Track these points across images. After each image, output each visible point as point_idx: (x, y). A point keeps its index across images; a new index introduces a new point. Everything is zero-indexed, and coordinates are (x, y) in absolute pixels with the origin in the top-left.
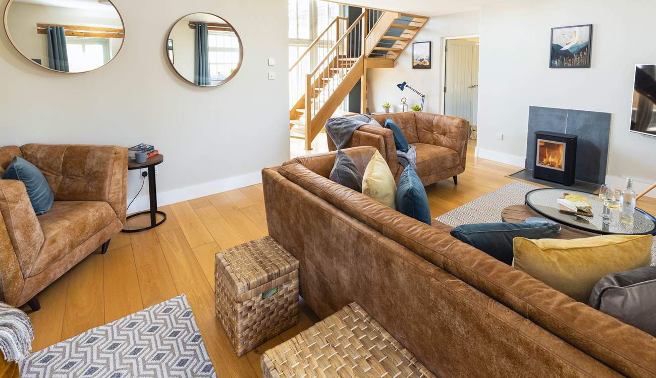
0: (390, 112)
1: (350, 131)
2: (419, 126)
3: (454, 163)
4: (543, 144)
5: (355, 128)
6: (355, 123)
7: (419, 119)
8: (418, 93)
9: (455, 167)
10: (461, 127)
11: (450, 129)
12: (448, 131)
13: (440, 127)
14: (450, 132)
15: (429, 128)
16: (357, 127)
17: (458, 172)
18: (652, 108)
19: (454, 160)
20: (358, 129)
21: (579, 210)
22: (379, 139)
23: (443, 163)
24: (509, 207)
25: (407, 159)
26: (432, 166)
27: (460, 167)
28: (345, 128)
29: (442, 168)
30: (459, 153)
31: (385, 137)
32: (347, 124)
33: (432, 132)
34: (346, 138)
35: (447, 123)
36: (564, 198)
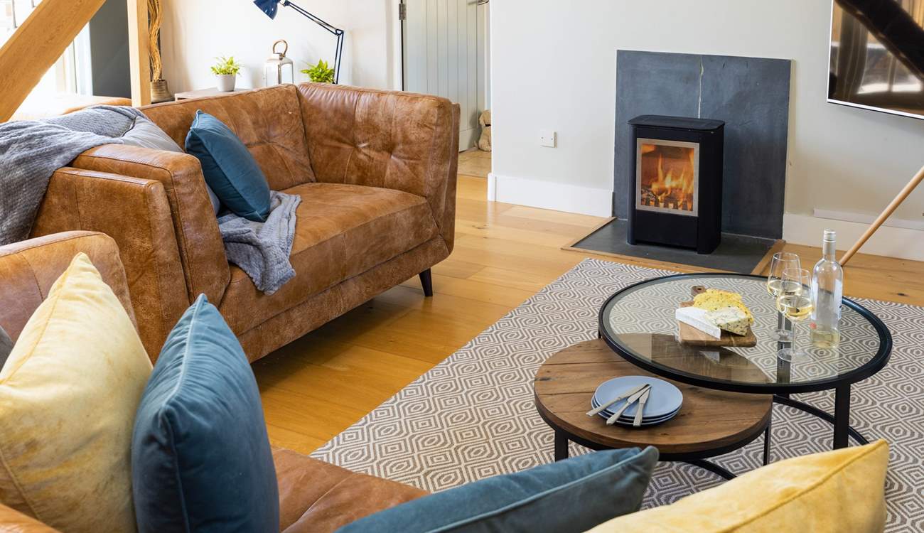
0: (237, 86)
1: (40, 173)
2: (314, 128)
3: (418, 235)
4: (650, 149)
5: (57, 161)
6: (62, 141)
7: (312, 107)
8: (324, 25)
9: (424, 245)
10: (437, 125)
11: (404, 132)
12: (400, 137)
13: (376, 129)
14: (406, 141)
15: (345, 132)
16: (68, 155)
17: (431, 258)
18: (865, 40)
19: (417, 226)
20: (70, 164)
21: (725, 333)
22: (146, 195)
23: (383, 239)
24: (554, 355)
25: (258, 247)
26: (349, 252)
27: (439, 242)
28: (19, 162)
29: (382, 255)
30: (433, 202)
31: (169, 184)
32: (31, 147)
33: (354, 144)
34: (25, 199)
35: (395, 113)
36: (691, 304)
